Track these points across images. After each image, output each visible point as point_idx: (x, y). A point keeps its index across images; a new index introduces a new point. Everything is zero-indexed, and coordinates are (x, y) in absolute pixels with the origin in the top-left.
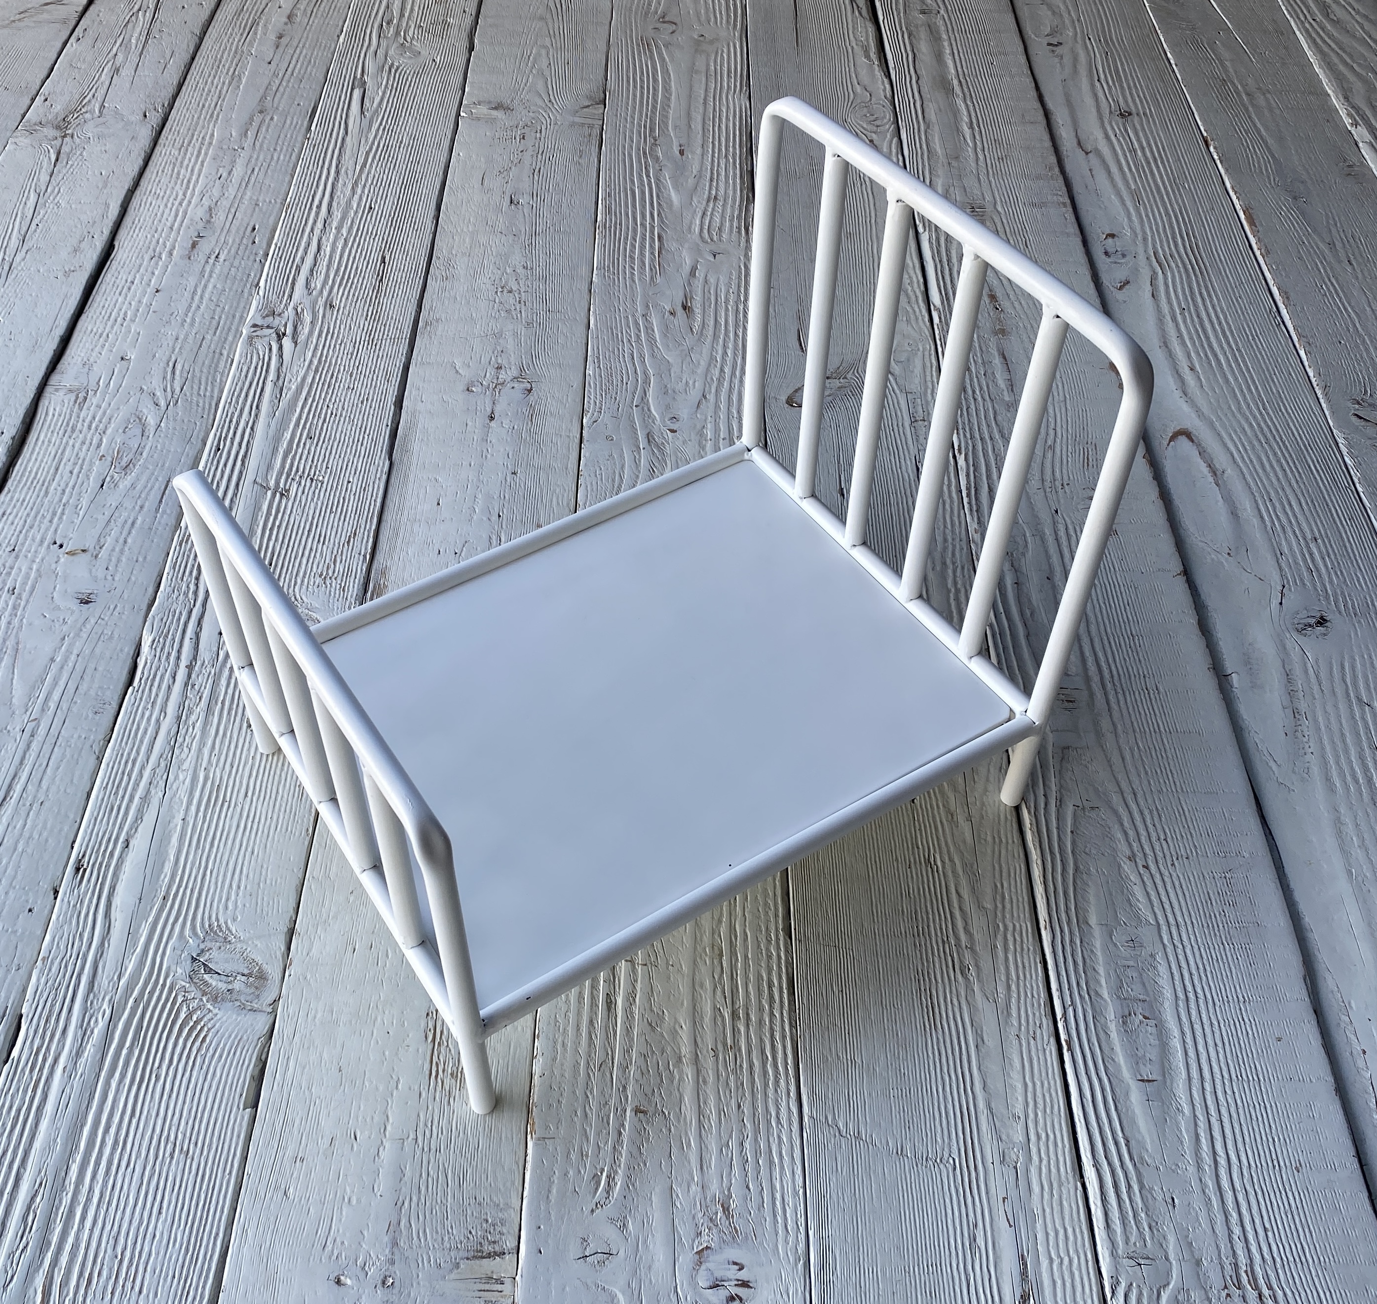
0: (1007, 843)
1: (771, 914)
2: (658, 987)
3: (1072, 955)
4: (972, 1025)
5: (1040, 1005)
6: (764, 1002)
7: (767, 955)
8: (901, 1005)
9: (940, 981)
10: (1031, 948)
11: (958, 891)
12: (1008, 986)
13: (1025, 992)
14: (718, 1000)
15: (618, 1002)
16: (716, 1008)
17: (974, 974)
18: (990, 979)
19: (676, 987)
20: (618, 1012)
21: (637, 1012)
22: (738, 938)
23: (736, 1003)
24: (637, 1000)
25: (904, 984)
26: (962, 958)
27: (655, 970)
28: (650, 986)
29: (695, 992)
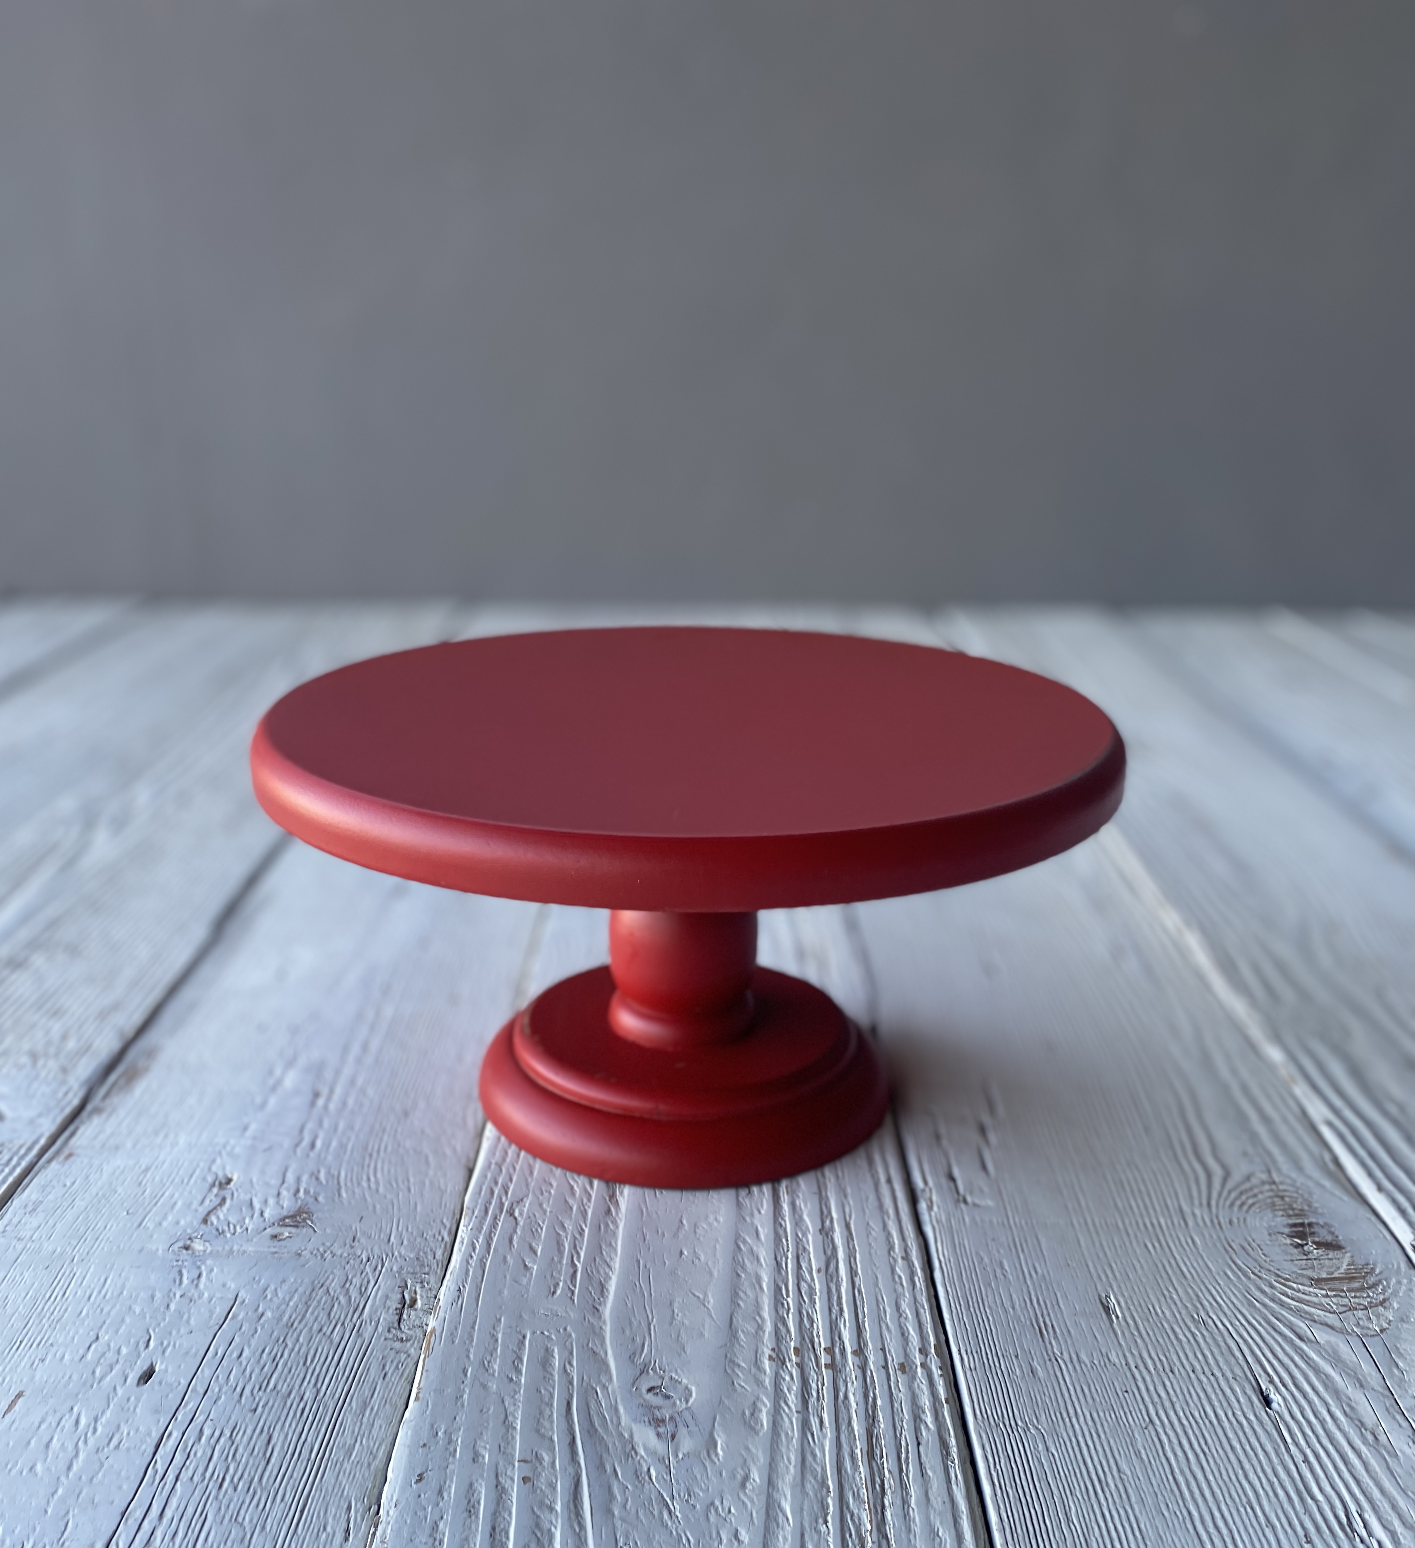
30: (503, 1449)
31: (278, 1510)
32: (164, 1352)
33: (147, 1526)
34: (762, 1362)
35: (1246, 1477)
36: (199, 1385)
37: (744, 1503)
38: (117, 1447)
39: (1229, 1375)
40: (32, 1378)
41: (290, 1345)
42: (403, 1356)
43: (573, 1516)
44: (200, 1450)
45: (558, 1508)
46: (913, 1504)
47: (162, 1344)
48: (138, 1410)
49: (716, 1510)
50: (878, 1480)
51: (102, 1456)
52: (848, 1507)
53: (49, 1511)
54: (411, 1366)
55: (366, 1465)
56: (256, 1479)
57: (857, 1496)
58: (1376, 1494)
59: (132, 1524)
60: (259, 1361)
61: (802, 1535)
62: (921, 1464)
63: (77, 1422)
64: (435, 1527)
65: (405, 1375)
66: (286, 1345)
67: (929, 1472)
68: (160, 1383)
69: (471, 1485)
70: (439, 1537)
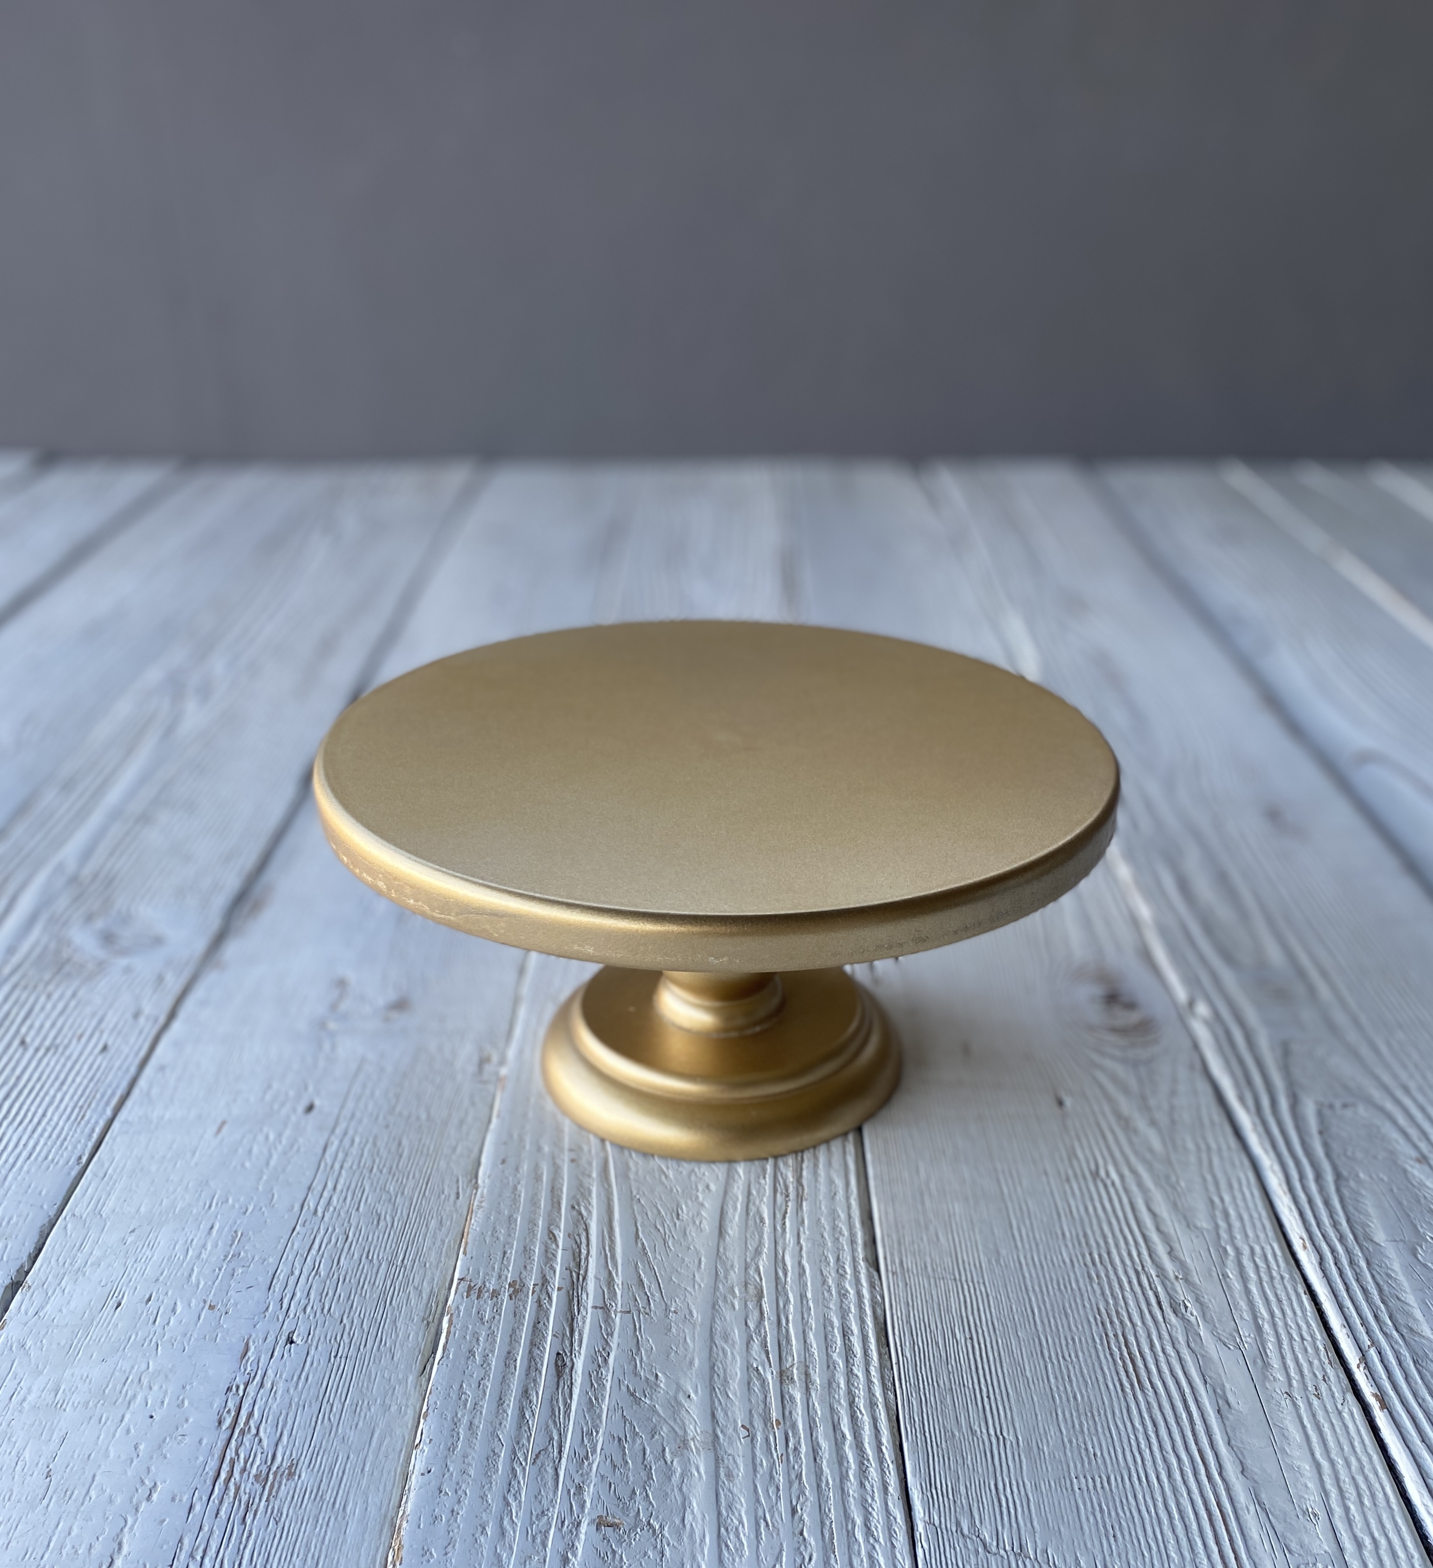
0: (1220, 1150)
1: (844, 1241)
2: (649, 1341)
3: (1357, 1280)
4: (1206, 1382)
5: (1317, 1349)
6: (835, 1356)
7: (839, 1293)
8: (1077, 1356)
9: (1139, 1323)
10: (1287, 1276)
11: (1150, 1210)
12: (1259, 1329)
13: (1289, 1333)
14: (754, 1359)
15: (575, 1366)
16: (751, 1369)
17: (1195, 1313)
18: (1224, 1319)
19: (681, 1341)
20: (576, 1380)
21: (609, 1378)
22: (789, 1274)
23: (787, 1360)
24: (611, 1360)
25: (1078, 1329)
26: (1171, 1292)
27: (645, 1319)
28: (635, 1341)
29: (715, 1347)
30: (557, 1143)
31: (411, 1183)
32: (319, 1094)
33: (326, 1194)
36: (347, 1112)
38: (298, 1151)
40: (230, 1112)
41: (406, 1087)
42: (484, 1093)
43: (604, 1179)
44: (354, 1151)
45: (594, 1175)
46: (821, 1168)
47: (317, 1088)
48: (307, 1129)
49: (696, 1174)
51: (289, 1156)
52: (779, 1169)
53: (260, 1188)
54: (492, 1096)
55: (466, 1157)
57: (785, 1164)
58: (1118, 1155)
59: (316, 1193)
60: (386, 1098)
61: (750, 1185)
63: (267, 1137)
64: (515, 1188)
65: (488, 1102)
66: (404, 1087)
67: (833, 1149)
68: (320, 1113)
69: (537, 1165)
70: (517, 1193)
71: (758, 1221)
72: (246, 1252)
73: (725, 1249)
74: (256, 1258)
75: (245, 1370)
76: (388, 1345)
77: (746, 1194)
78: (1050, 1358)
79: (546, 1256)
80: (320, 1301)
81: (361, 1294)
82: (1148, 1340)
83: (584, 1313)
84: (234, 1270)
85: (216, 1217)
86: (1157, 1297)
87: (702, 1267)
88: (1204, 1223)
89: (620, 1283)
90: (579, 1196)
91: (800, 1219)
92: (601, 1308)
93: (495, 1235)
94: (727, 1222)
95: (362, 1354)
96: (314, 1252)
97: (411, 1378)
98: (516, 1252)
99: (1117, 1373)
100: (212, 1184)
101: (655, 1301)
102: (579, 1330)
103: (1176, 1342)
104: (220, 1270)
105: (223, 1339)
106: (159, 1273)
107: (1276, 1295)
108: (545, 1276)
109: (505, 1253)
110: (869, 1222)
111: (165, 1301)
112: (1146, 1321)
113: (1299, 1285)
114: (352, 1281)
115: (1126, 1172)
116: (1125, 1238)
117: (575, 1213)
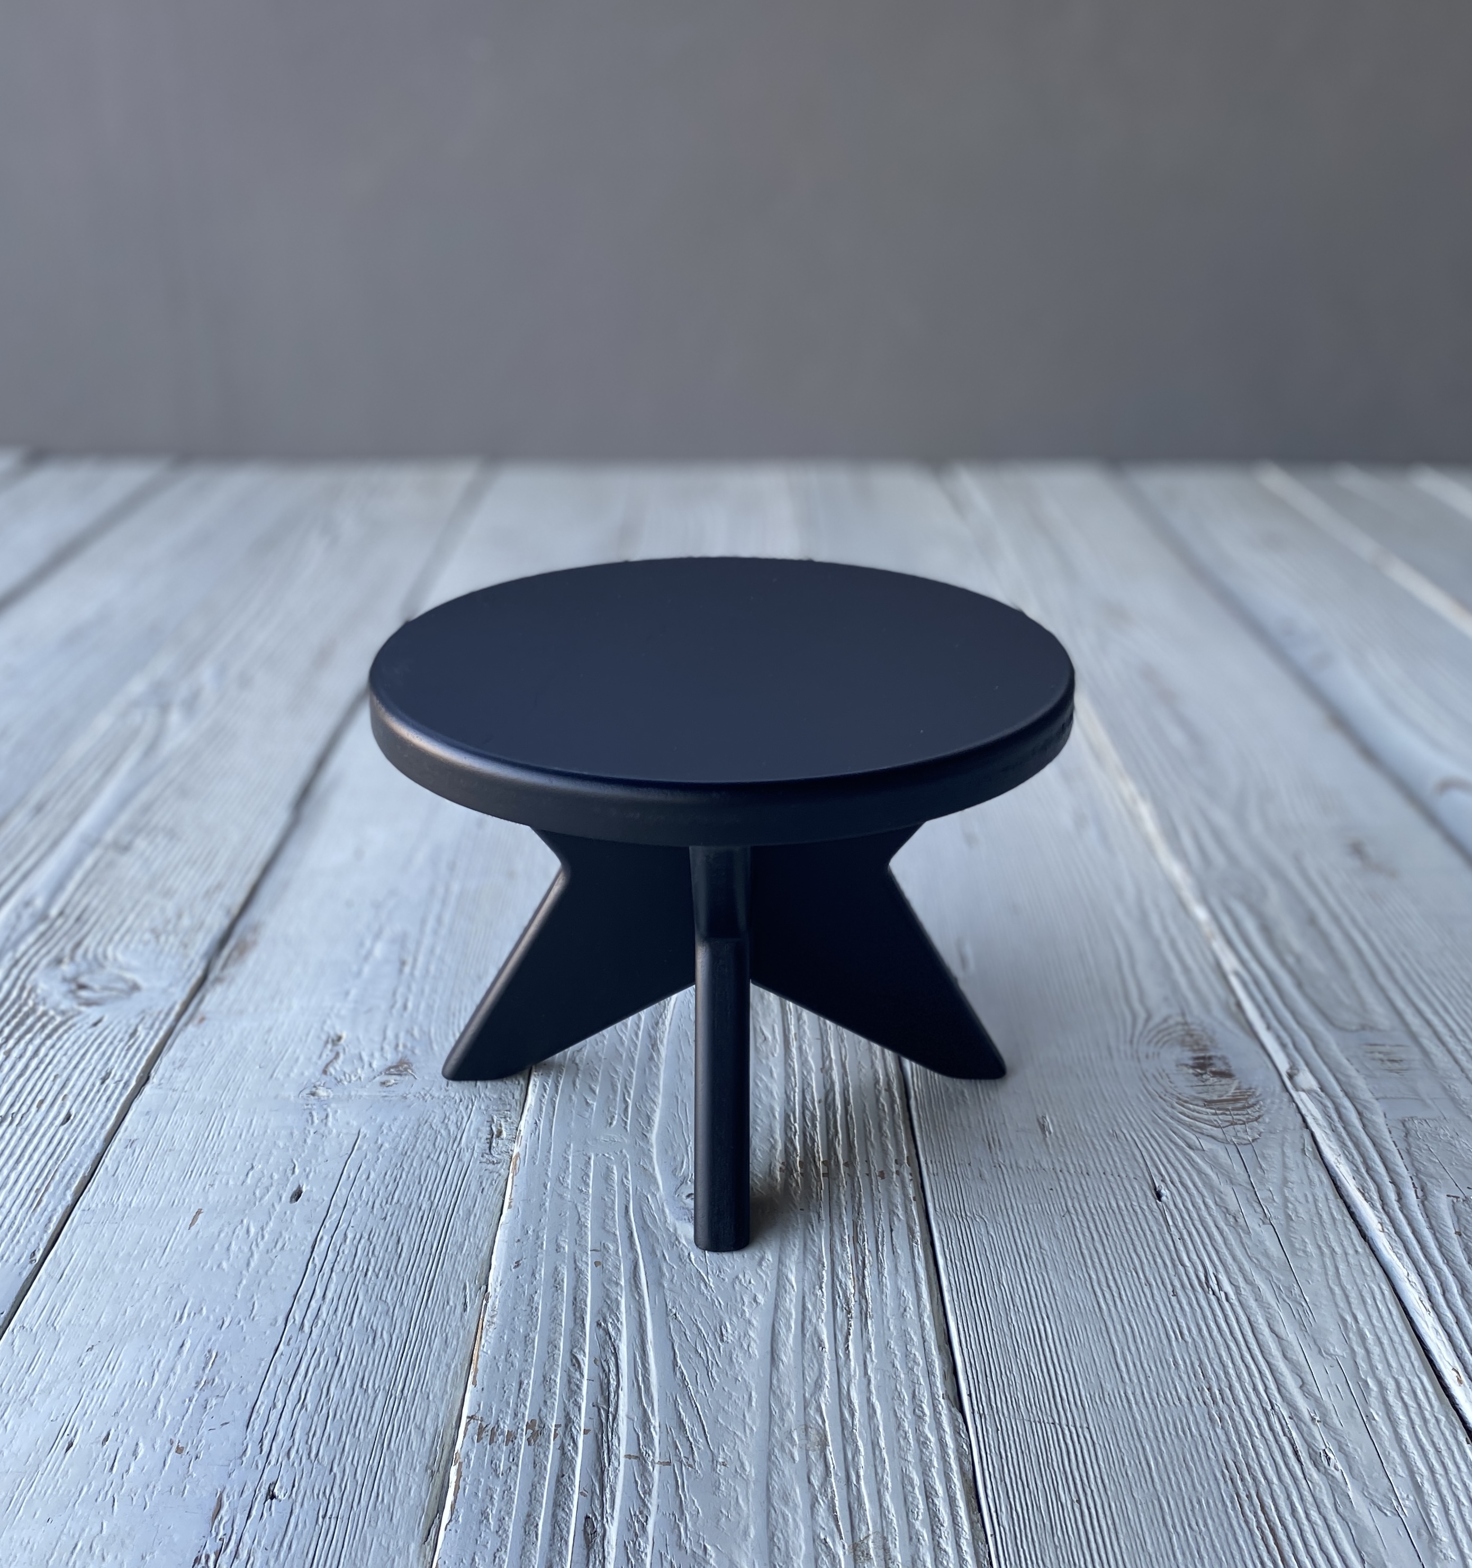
0: (1346, 1254)
1: (920, 1371)
2: (694, 1502)
4: (1363, 1561)
6: (918, 1525)
7: (918, 1441)
8: (1206, 1525)
9: (1275, 1480)
10: (1443, 1419)
11: (1272, 1331)
12: (1418, 1488)
13: (1454, 1494)
14: (821, 1527)
15: (608, 1533)
16: (818, 1541)
17: (1340, 1467)
18: (1375, 1475)
19: (732, 1503)
20: (609, 1553)
21: (649, 1551)
22: (857, 1415)
23: (860, 1529)
24: (650, 1527)
25: (1203, 1488)
26: (1309, 1439)
27: (689, 1473)
28: (678, 1502)
29: (773, 1511)
30: (579, 1242)
31: (411, 1290)
32: (307, 1176)
33: (314, 1304)
34: (774, 1173)
35: (1135, 1251)
36: (339, 1200)
37: (760, 1276)
38: (282, 1248)
39: (1132, 1176)
40: (207, 1199)
41: (406, 1169)
42: (496, 1175)
43: (634, 1289)
44: (346, 1249)
45: (622, 1283)
46: (886, 1275)
47: (305, 1170)
48: (294, 1221)
49: (740, 1282)
50: (860, 1258)
51: (272, 1255)
52: (838, 1277)
53: (239, 1296)
54: (502, 1183)
55: (474, 1257)
56: (392, 1269)
57: (844, 1270)
58: (1229, 1260)
59: (303, 1302)
60: (383, 1182)
61: (804, 1297)
62: (893, 1245)
63: (248, 1231)
64: (531, 1299)
65: (498, 1189)
66: (403, 1169)
67: (899, 1251)
68: (308, 1200)
69: (556, 1268)
70: (534, 1305)
71: (816, 1345)
72: (221, 1378)
73: (778, 1380)
74: (233, 1386)
75: (217, 1534)
76: (385, 1501)
77: (800, 1310)
78: (1174, 1527)
79: (570, 1389)
80: (307, 1442)
81: (354, 1435)
82: (1288, 1502)
83: (616, 1464)
84: (207, 1401)
85: (188, 1332)
86: (1293, 1445)
87: (754, 1404)
88: (1339, 1350)
89: (657, 1425)
90: (605, 1310)
91: (866, 1343)
92: (636, 1458)
93: (510, 1360)
94: (780, 1345)
95: (355, 1514)
96: (299, 1378)
97: (413, 1546)
98: (534, 1382)
99: (1256, 1547)
100: (183, 1288)
101: (699, 1448)
102: (611, 1486)
103: (1322, 1506)
104: (190, 1400)
105: (192, 1492)
106: (120, 1403)
107: (1433, 1444)
108: (568, 1414)
109: (521, 1383)
110: (947, 1347)
111: (125, 1441)
112: (1283, 1477)
113: (1459, 1431)
114: (344, 1416)
115: (1242, 1284)
116: (1247, 1367)
117: (601, 1332)
